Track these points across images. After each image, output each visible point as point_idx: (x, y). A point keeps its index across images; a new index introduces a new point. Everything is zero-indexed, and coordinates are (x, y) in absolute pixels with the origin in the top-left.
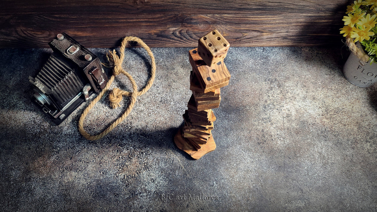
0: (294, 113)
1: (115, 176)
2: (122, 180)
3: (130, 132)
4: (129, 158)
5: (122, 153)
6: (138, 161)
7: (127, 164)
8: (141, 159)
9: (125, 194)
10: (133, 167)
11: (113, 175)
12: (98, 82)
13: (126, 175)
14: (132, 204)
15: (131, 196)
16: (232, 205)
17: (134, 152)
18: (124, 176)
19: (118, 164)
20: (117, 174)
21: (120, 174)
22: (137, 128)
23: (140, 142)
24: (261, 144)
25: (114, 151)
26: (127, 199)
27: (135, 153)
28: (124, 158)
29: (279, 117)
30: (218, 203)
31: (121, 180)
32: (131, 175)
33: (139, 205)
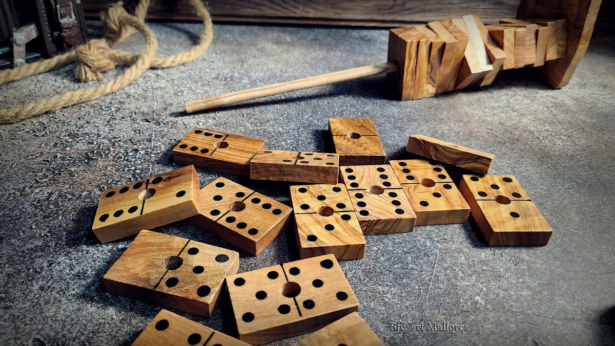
0: (569, 102)
1: (18, 194)
2: (39, 202)
3: (113, 115)
4: (88, 159)
5: (68, 149)
6: (113, 166)
7: (73, 169)
8: (125, 162)
9: (31, 238)
10: (91, 176)
11: (14, 191)
12: (56, 8)
13: (57, 193)
14: (45, 264)
15: (53, 244)
16: (461, 274)
17: (109, 149)
18: (50, 194)
19: (42, 170)
20: (27, 189)
21: (37, 190)
22: (137, 111)
23: (135, 132)
24: (508, 144)
25: (43, 145)
26: (31, 250)
27: (112, 149)
28: (69, 157)
29: (535, 106)
30: (402, 268)
31: (35, 203)
32: (77, 194)
33: (72, 269)
